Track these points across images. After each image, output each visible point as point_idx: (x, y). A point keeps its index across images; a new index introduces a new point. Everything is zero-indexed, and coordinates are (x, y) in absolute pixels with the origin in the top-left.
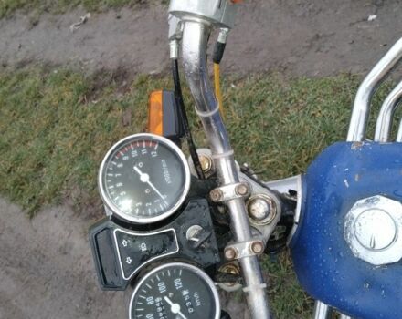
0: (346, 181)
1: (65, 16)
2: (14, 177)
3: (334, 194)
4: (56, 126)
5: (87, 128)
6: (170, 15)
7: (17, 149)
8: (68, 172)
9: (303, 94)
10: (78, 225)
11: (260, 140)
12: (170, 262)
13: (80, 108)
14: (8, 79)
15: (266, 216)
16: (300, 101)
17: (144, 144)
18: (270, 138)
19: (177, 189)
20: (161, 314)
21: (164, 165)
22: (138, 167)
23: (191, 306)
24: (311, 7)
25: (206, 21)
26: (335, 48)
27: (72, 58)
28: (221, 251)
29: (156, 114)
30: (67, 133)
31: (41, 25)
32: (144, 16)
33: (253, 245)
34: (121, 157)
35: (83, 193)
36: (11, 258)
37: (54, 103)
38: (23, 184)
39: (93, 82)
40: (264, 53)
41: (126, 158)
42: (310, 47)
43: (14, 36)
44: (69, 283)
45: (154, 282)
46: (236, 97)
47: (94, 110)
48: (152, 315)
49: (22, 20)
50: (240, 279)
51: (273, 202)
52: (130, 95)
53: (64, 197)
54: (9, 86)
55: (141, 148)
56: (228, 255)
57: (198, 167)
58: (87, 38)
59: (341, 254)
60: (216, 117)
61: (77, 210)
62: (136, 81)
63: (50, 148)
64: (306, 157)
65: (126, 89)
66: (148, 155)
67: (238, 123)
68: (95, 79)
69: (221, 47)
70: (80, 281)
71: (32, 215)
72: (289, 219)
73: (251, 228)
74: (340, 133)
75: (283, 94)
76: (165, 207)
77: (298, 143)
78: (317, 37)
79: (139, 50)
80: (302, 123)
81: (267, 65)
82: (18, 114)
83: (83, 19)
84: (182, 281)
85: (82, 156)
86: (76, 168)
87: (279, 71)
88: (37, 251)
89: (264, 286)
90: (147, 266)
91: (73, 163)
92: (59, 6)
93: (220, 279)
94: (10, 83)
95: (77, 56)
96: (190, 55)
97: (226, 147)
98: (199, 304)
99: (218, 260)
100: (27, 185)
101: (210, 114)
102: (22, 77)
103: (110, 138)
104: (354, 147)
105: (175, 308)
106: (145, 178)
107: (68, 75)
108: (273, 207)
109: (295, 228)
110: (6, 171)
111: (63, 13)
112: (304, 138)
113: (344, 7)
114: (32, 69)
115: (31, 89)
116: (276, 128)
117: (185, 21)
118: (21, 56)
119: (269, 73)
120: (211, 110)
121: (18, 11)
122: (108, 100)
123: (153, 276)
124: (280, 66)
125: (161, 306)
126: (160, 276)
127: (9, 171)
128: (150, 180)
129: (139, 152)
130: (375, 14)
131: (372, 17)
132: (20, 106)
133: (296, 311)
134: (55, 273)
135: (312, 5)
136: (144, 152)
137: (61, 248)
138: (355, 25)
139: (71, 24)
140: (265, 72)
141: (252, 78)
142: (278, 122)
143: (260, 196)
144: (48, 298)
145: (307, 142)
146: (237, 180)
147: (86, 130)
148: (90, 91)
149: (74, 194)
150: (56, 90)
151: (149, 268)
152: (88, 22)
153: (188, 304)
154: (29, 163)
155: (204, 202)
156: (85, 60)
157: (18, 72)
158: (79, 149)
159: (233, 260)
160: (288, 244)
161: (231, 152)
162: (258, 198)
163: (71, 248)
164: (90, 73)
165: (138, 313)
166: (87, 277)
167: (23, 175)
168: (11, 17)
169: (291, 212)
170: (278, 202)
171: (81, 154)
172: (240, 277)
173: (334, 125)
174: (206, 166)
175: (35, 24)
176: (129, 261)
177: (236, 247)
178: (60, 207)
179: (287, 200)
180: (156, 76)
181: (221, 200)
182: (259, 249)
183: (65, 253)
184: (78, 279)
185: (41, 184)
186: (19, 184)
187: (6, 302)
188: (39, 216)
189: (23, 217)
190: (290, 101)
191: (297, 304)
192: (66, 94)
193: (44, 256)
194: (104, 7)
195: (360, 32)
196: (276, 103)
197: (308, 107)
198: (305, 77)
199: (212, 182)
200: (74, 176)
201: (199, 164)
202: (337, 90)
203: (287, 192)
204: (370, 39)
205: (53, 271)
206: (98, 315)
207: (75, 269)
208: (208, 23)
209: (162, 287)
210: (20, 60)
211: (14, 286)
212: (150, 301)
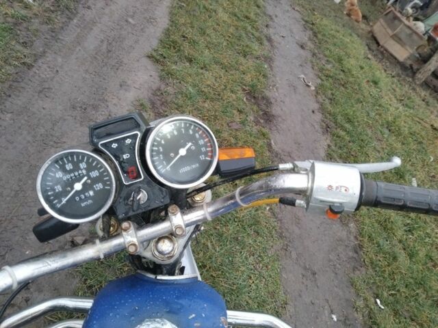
0: (194, 315)
1: (311, 69)
2: (180, 40)
3: (182, 306)
4: (223, 71)
5: (224, 95)
6: (312, 161)
7: (202, 41)
8: (187, 83)
9: (267, 267)
10: (144, 95)
11: (225, 235)
12: (115, 178)
13: (239, 88)
14: (257, 30)
15: (159, 252)
16: (261, 265)
17: (210, 149)
18: (228, 243)
19: (176, 178)
20: (72, 175)
21: (194, 166)
22: (191, 146)
23: (80, 198)
24: (338, 265)
25: (309, 192)
26: (307, 289)
27: (277, 79)
28: (128, 219)
29: (236, 154)
30: (218, 80)
31: (302, 51)
32: (317, 131)
33: (134, 245)
34: (198, 132)
35: (172, 96)
36: (114, 44)
37: (241, 67)
38: (175, 48)
39: (260, 96)
40: (297, 231)
41: (197, 135)
42: (305, 268)
43: (291, 31)
44: (97, 91)
45: (98, 167)
46: (259, 212)
47: (238, 99)
48: (72, 168)
49: (304, 37)
50: (106, 236)
51: (172, 257)
52: (252, 127)
53: (167, 81)
54: (251, 31)
55: (206, 147)
56: (125, 225)
57: (195, 192)
58: (295, 88)
59: (133, 318)
60: (236, 204)
61: (158, 92)
62: (265, 130)
63: (205, 67)
64: (214, 275)
65: (257, 123)
66: (201, 153)
67: (238, 216)
68: (263, 98)
69: (292, 203)
70: (100, 100)
71: (150, 57)
72: (159, 271)
73: (149, 241)
74: (237, 302)
75: (265, 250)
76: (160, 170)
77: (226, 267)
78: (314, 274)
79: (289, 130)
80: (244, 269)
81: (288, 235)
82: (230, 40)
83: (310, 84)
84: (101, 190)
85: (200, 92)
86: (190, 89)
87: (284, 245)
88: (121, 63)
89: (102, 257)
90: (111, 160)
91: (194, 86)
92: (318, 64)
93: (105, 220)
94: (254, 32)
95: (279, 82)
96: (282, 181)
97: (214, 214)
98: (83, 205)
99: (120, 217)
100: (174, 51)
101: (238, 199)
102: (259, 40)
103: (217, 114)
104: (222, 319)
105: (78, 186)
106: (183, 152)
107: (265, 76)
108: (168, 257)
109: (152, 276)
110: (184, 34)
111: (313, 68)
112: (230, 271)
113: (341, 293)
114: (267, 48)
115: (250, 48)
116: (237, 247)
117: (307, 174)
118: (275, 38)
119: (281, 236)
120: (241, 200)
121: (311, 33)
122: (247, 109)
123: (102, 166)
124: (287, 245)
125: (79, 174)
126: (104, 172)
127: (184, 37)
128: (181, 156)
129: (202, 146)
130: (338, 320)
131: (334, 317)
132: (236, 41)
133: (86, 280)
134: (104, 79)
135: (339, 267)
136: (203, 149)
137: (126, 82)
138: (327, 304)
139: (305, 75)
140: (281, 234)
141: (276, 223)
142: (242, 249)
143: (176, 245)
144: (84, 75)
145: (227, 274)
146: (187, 225)
147: (222, 94)
148: (253, 94)
149: (170, 89)
150: (251, 68)
151: (109, 162)
152: (307, 88)
153: (83, 196)
154: (191, 52)
155: (167, 201)
156: (277, 89)
157: (263, 37)
158: (206, 90)
159: (122, 229)
160: (139, 271)
161: (209, 219)
162: (174, 245)
163: (126, 90)
164: (267, 93)
165: (72, 156)
166: (103, 105)
167: (182, 48)
168: (305, 28)
169: (165, 272)
170: (172, 261)
171: (202, 92)
172: (108, 236)
173: (243, 296)
174: (198, 198)
175: (302, 47)
176: (114, 146)
177: (132, 231)
178: (159, 79)
179: (175, 267)
180: (269, 145)
181: (170, 214)
182: (132, 250)
183: (121, 86)
184: (101, 98)
185: (176, 63)
186: (174, 45)
187: (78, 42)
188: (150, 62)
189: (148, 50)
190: (260, 256)
191: (91, 279)
192: (249, 76)
193: (117, 69)
194: (321, 100)
195: (322, 309)
196: (257, 245)
197: (256, 272)
198: (281, 267)
199: (184, 205)
200: (184, 88)
201: (198, 193)
202: (273, 294)
203: (183, 265)
204: (317, 318)
205: (106, 78)
206: (72, 116)
207: (108, 95)
208: (308, 194)
209: (95, 174)
210: (273, 37)
211: (92, 47)
212: (83, 165)
